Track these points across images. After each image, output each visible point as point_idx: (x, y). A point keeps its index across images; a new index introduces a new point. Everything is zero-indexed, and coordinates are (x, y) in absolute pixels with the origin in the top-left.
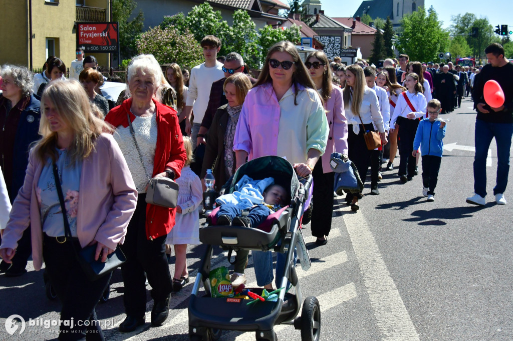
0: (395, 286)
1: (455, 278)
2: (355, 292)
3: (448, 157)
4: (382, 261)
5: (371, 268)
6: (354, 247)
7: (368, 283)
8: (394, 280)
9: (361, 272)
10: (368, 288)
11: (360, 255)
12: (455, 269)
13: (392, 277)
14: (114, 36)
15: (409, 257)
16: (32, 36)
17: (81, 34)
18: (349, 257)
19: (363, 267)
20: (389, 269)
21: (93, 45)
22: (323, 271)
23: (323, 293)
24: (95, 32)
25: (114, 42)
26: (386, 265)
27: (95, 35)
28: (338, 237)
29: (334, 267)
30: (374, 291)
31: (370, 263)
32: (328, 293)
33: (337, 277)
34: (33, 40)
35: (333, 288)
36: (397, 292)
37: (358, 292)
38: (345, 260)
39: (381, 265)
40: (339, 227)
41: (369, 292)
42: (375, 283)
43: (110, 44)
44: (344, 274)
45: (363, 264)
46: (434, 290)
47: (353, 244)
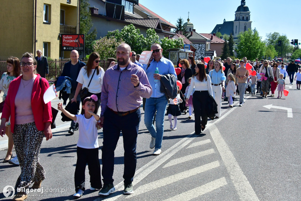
0: (247, 179)
1: (278, 176)
2: (226, 182)
3: (268, 112)
4: (238, 166)
5: (233, 170)
6: (222, 159)
7: (232, 177)
8: (246, 176)
9: (228, 172)
10: (232, 180)
11: (226, 163)
12: (278, 171)
13: (245, 175)
14: (82, 42)
15: (252, 165)
16: (36, 41)
17: (64, 41)
18: (220, 164)
19: (229, 169)
20: (243, 171)
21: (70, 47)
22: (207, 171)
23: (209, 182)
24: (71, 39)
25: (82, 45)
26: (241, 168)
27: (72, 41)
28: (213, 154)
29: (213, 169)
30: (236, 182)
31: (232, 167)
32: (212, 182)
33: (215, 174)
34: (36, 43)
35: (214, 180)
36: (248, 182)
37: (227, 182)
38: (219, 165)
39: (238, 168)
40: (213, 148)
41: (233, 182)
42: (236, 178)
43: (79, 46)
44: (219, 173)
45: (229, 167)
46: (268, 182)
47: (222, 157)
